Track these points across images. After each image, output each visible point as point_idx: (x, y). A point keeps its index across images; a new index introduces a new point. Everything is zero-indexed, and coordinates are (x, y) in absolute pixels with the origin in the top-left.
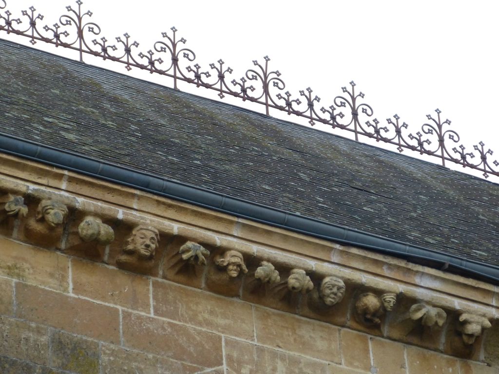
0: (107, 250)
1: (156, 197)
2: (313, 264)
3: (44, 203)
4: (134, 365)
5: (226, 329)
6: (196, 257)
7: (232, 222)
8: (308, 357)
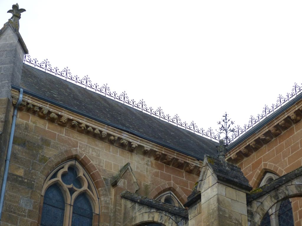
0: (56, 121)
1: (68, 111)
2: (100, 129)
3: (43, 109)
4: (58, 145)
5: (80, 140)
6: (75, 124)
7: (84, 118)
8: (97, 148)
